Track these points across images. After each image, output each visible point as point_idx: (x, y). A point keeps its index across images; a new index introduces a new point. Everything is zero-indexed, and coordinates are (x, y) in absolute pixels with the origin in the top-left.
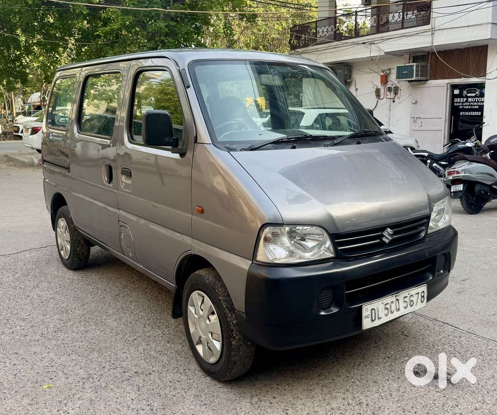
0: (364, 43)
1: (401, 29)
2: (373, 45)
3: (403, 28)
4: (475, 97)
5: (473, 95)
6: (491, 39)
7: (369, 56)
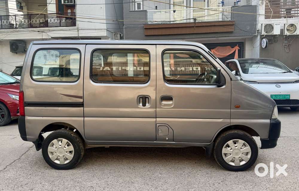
0: (39, 31)
1: (59, 27)
2: (43, 33)
3: (60, 26)
4: (97, 60)
5: (96, 59)
6: (106, 36)
7: (41, 38)
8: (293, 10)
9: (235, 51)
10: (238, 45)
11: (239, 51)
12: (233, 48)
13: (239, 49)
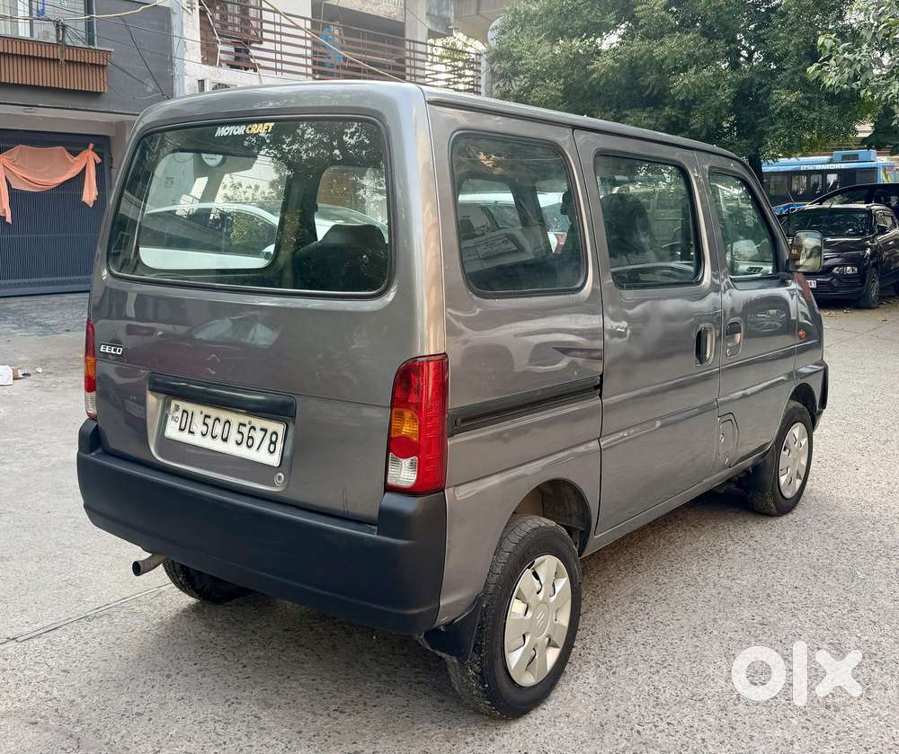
8: (253, 45)
9: (84, 169)
10: (91, 146)
11: (99, 168)
12: (75, 154)
13: (99, 160)
